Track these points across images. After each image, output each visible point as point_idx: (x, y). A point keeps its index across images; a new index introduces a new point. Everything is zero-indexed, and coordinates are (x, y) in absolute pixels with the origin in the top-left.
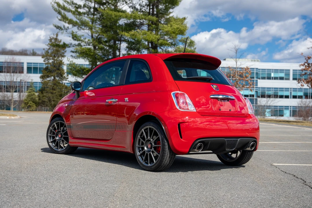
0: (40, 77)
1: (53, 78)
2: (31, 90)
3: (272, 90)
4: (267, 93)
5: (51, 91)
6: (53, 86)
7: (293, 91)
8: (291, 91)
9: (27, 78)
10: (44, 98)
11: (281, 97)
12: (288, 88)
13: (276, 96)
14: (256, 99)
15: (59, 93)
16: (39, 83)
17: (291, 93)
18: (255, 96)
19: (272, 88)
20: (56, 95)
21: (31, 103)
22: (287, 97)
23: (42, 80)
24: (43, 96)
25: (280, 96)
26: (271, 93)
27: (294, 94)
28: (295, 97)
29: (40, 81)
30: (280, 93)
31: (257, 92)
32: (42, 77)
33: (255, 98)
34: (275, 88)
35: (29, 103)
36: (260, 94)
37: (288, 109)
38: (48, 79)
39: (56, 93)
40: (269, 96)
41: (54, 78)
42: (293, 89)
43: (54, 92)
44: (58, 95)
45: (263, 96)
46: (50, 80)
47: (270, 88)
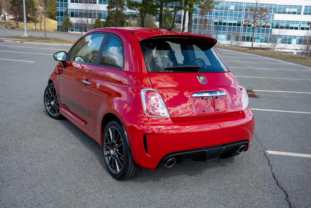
1: (116, 8)
3: (285, 23)
4: (280, 25)
5: (115, 19)
6: (116, 15)
7: (302, 24)
8: (300, 23)
9: (98, 8)
10: (109, 24)
11: (292, 28)
12: (299, 22)
13: (287, 28)
14: (271, 30)
15: (120, 21)
16: (106, 11)
17: (300, 25)
18: (270, 27)
19: (285, 21)
20: (118, 22)
22: (296, 28)
23: (108, 10)
24: (109, 23)
25: (290, 27)
26: (284, 25)
27: (302, 26)
28: (303, 29)
30: (291, 25)
31: (272, 24)
32: (108, 8)
33: (270, 28)
34: (287, 21)
36: (274, 25)
37: (296, 38)
38: (113, 9)
39: (118, 20)
40: (282, 28)
42: (303, 22)
43: (117, 19)
45: (277, 27)
47: (284, 21)
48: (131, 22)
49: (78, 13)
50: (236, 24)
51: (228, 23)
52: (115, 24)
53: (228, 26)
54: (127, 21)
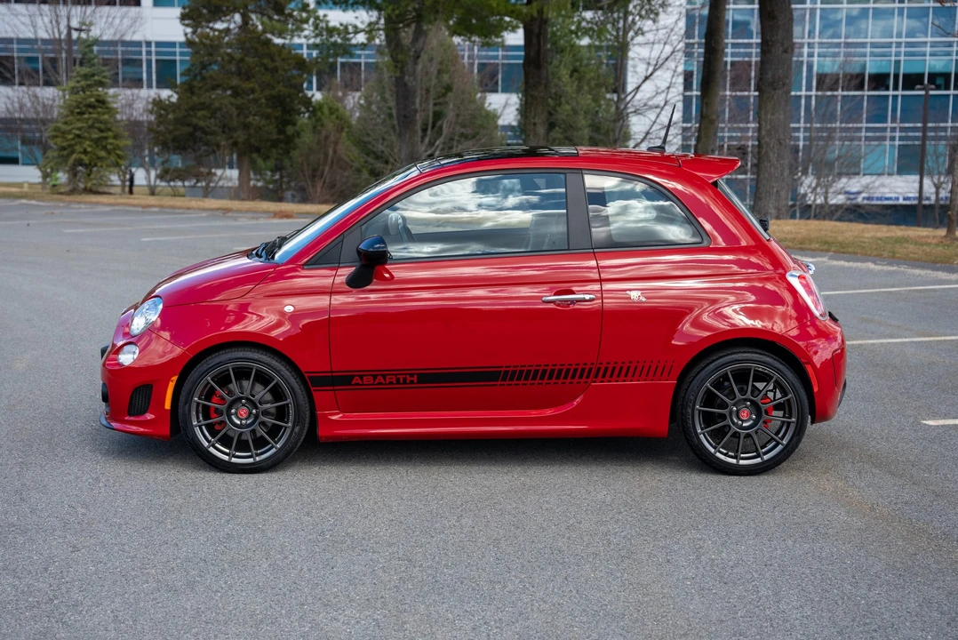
0: (183, 17)
1: (237, 17)
2: (85, 77)
5: (235, 82)
6: (242, 60)
9: (126, 22)
15: (267, 92)
16: (181, 44)
20: (256, 101)
21: (85, 152)
23: (189, 30)
29: (183, 39)
32: (188, 17)
35: (78, 148)
38: (220, 26)
39: (252, 90)
41: (245, 19)
43: (248, 85)
44: (263, 101)
46: (227, 31)
48: (341, 100)
49: (35, 60)
50: (946, 76)
51: (896, 76)
52: (234, 112)
53: (900, 92)
54: (318, 96)
